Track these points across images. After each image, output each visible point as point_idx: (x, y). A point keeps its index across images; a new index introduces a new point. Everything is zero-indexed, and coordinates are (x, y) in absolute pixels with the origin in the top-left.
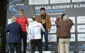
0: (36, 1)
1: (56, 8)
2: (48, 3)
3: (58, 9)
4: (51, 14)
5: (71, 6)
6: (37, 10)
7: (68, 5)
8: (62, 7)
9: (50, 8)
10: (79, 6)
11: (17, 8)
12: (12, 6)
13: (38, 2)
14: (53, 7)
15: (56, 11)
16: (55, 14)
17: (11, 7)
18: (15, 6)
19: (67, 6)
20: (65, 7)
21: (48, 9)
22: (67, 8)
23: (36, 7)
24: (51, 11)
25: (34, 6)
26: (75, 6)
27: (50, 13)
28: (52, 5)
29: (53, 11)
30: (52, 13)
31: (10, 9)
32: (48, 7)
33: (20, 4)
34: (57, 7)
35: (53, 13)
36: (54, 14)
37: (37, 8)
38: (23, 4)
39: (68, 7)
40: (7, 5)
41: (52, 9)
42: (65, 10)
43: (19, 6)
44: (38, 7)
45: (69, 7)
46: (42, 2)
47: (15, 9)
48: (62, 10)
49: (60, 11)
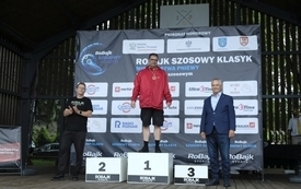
0: (138, 47)
1: (179, 63)
2: (162, 52)
3: (183, 65)
5: (212, 60)
6: (139, 65)
8: (192, 60)
9: (166, 61)
10: (227, 59)
11: (97, 60)
12: (87, 55)
13: (142, 49)
14: (173, 59)
15: (178, 68)
16: (177, 74)
17: (84, 58)
18: (92, 56)
19: (202, 58)
21: (162, 63)
22: (203, 62)
24: (169, 69)
25: (132, 57)
26: (219, 59)
28: (170, 56)
29: (174, 68)
30: (170, 72)
31: (82, 62)
32: (162, 59)
33: (103, 53)
34: (182, 61)
35: (173, 72)
36: (174, 75)
37: (138, 61)
38: (110, 53)
39: (205, 60)
40: (77, 53)
41: (171, 65)
42: (197, 67)
43: (101, 55)
44: (141, 60)
45: (206, 62)
48: (193, 68)
49: (188, 68)
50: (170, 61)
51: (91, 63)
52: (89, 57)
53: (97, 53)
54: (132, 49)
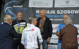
0: (38, 4)
1: (61, 13)
2: (52, 7)
3: (64, 14)
4: (55, 20)
6: (38, 14)
7: (77, 11)
8: (69, 12)
9: (54, 12)
11: (14, 10)
12: (8, 8)
13: (40, 5)
14: (58, 11)
15: (61, 16)
16: (60, 20)
17: (6, 9)
18: (11, 8)
19: (75, 11)
20: (72, 12)
21: (51, 13)
22: (76, 13)
23: (37, 11)
24: (55, 16)
25: (34, 9)
27: (54, 18)
28: (56, 9)
29: (58, 16)
30: (56, 18)
31: (5, 11)
32: (51, 11)
33: (18, 6)
34: (63, 12)
35: (58, 18)
36: (58, 20)
38: (22, 6)
40: (3, 6)
41: (56, 14)
42: (72, 16)
43: (16, 8)
44: (39, 11)
45: (78, 13)
46: (44, 5)
47: (12, 11)
50: (56, 12)
51: (10, 12)
52: (9, 9)
53: (14, 6)
54: (34, 4)
